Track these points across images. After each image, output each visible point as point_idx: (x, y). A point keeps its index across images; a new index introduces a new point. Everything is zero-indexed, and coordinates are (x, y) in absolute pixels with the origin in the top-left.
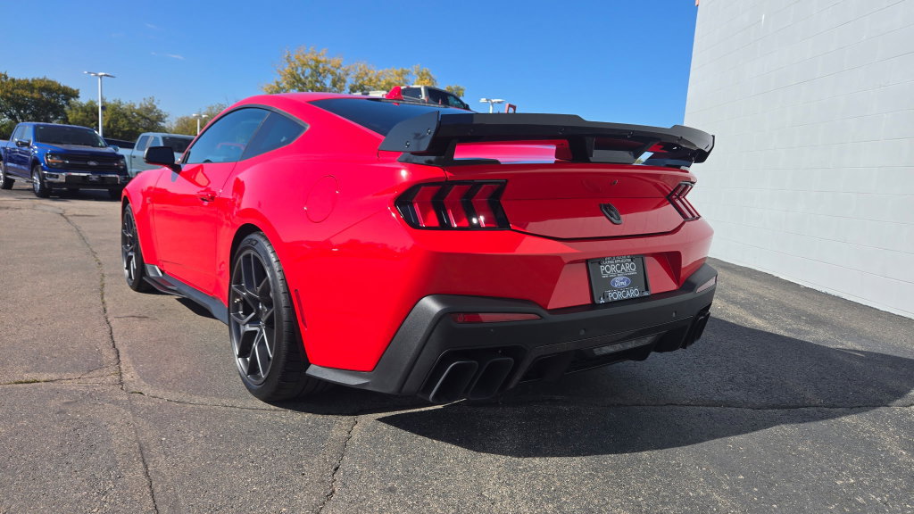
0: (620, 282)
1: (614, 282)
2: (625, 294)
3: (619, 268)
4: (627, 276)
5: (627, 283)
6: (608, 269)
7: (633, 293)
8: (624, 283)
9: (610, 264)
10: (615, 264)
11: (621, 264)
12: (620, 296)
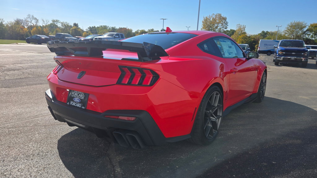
0: (76, 100)
1: (75, 99)
2: (76, 105)
3: (78, 95)
4: (80, 99)
5: (79, 101)
6: (74, 94)
7: (78, 105)
8: (78, 101)
9: (75, 93)
10: (77, 93)
11: (79, 94)
12: (74, 104)
